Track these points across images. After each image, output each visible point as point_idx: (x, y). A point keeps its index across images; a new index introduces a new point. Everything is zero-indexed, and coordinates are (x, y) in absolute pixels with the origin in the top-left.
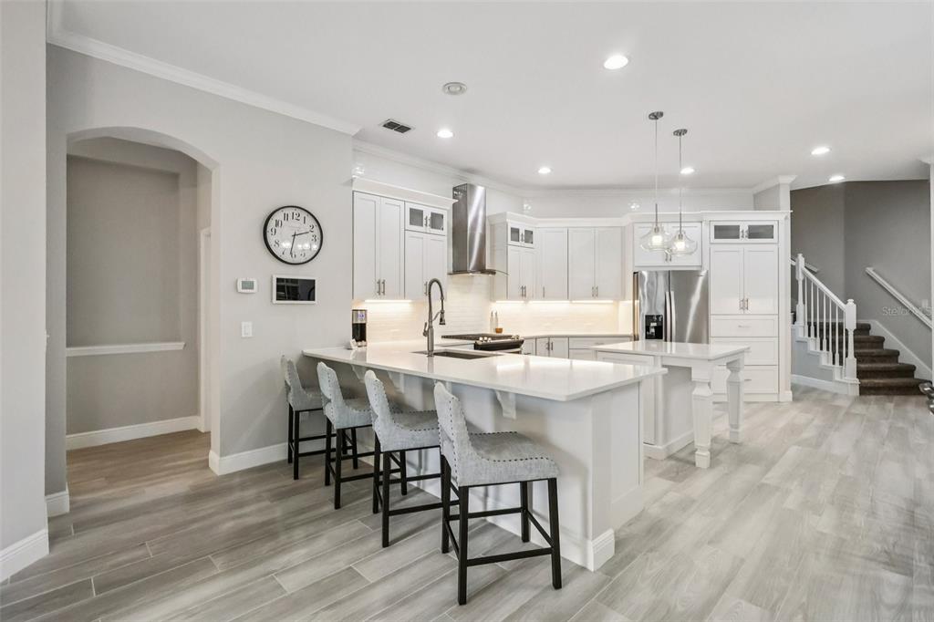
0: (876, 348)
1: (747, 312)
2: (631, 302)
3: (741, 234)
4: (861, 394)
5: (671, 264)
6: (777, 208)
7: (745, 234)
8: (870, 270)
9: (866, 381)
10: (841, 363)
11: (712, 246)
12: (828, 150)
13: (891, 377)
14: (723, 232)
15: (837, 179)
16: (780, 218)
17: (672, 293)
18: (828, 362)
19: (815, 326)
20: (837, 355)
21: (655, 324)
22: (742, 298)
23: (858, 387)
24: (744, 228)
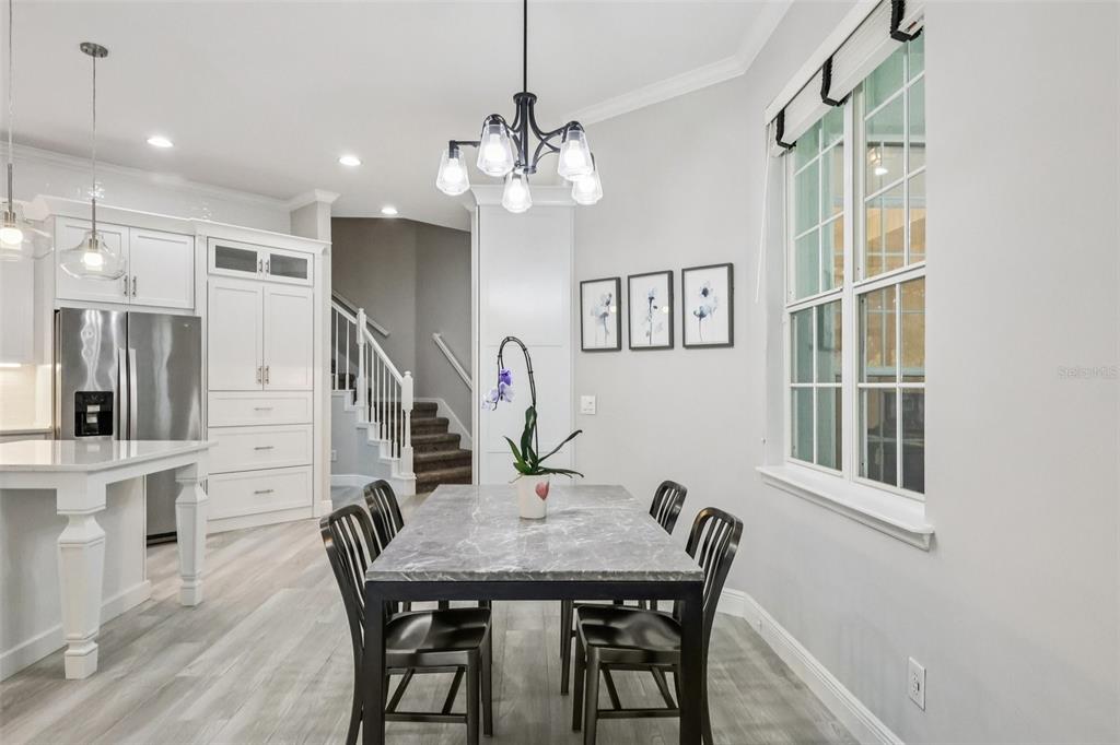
0: (440, 432)
1: (267, 387)
2: (50, 366)
3: (259, 267)
4: (417, 492)
5: (135, 301)
6: (312, 235)
7: (265, 267)
8: (436, 336)
9: (423, 475)
10: (399, 455)
11: (211, 280)
12: (357, 163)
13: (450, 467)
14: (231, 258)
15: (390, 212)
16: (316, 250)
17: (132, 352)
18: (387, 454)
19: (375, 406)
20: (396, 443)
21: (97, 408)
22: (260, 365)
23: (414, 484)
24: (263, 257)
